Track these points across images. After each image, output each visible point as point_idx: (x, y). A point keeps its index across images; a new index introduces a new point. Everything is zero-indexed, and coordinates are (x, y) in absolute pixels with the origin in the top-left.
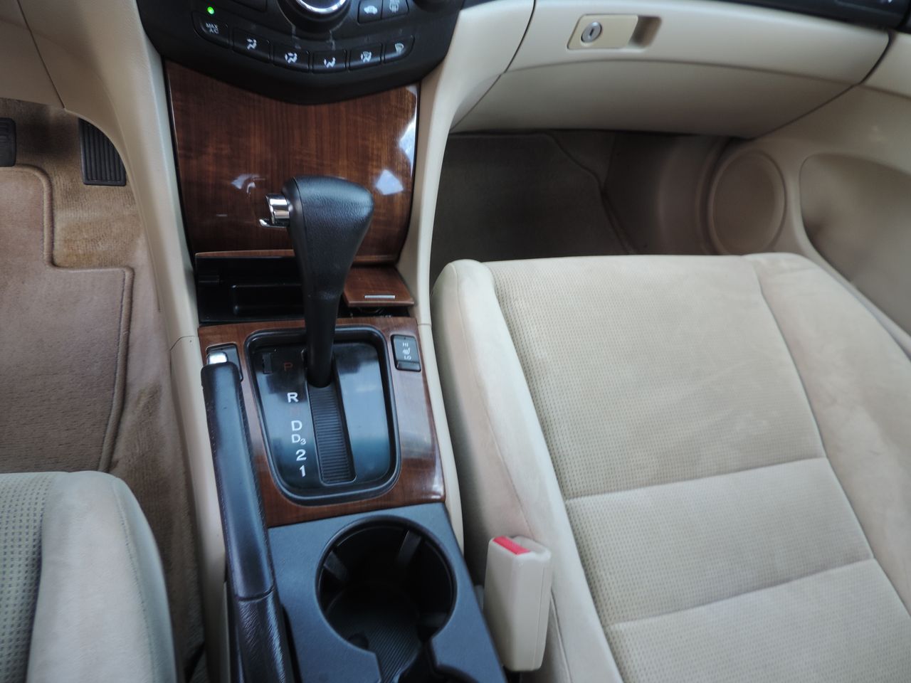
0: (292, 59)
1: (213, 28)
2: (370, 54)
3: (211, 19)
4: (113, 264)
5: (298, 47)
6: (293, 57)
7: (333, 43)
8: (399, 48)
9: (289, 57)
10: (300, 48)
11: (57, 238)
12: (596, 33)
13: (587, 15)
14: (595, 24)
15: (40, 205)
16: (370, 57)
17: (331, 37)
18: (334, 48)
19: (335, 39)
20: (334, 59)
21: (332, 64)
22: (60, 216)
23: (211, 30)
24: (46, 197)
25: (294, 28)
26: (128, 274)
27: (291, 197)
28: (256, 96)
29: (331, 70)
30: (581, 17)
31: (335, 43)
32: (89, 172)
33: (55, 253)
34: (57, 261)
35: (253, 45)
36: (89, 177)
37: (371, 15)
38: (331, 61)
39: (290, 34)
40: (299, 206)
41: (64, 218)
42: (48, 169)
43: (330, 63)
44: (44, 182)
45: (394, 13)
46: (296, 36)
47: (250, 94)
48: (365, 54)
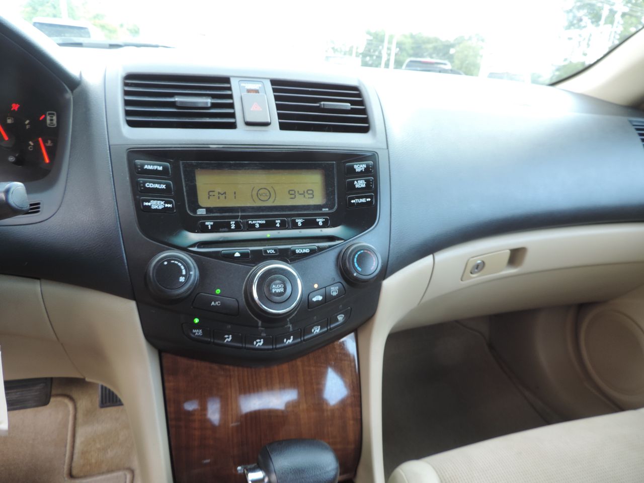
0: (259, 343)
1: (198, 332)
2: (319, 327)
3: (197, 326)
4: (118, 469)
5: (264, 335)
6: (260, 342)
7: (291, 326)
8: (341, 318)
9: (257, 343)
10: (265, 335)
11: (76, 451)
12: (480, 267)
13: (473, 257)
14: (479, 262)
15: (66, 425)
16: (319, 329)
17: (289, 323)
18: (291, 329)
19: (291, 323)
20: (292, 337)
21: (290, 341)
22: (80, 432)
23: (196, 334)
24: (71, 418)
25: (260, 323)
26: (129, 476)
27: (267, 469)
28: (231, 368)
29: (290, 345)
30: (468, 260)
31: (292, 326)
32: (104, 398)
33: (74, 465)
34: (74, 472)
35: (229, 339)
36: (104, 402)
37: (318, 301)
38: (290, 339)
39: (257, 327)
40: (274, 477)
41: (83, 433)
42: (75, 396)
43: (289, 341)
44: (70, 406)
45: (335, 296)
46: (262, 327)
47: (227, 367)
48: (315, 328)
